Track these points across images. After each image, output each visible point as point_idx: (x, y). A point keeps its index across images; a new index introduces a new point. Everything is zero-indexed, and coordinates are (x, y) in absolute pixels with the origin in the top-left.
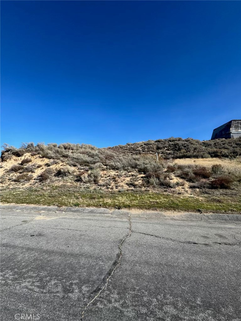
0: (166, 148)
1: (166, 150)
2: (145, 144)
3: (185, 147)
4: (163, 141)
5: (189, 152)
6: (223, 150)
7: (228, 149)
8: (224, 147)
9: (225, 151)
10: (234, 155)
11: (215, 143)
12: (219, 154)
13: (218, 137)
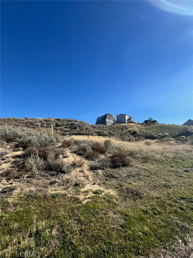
0: (64, 126)
1: (64, 128)
2: (45, 121)
3: (79, 126)
4: (62, 120)
5: (82, 130)
6: (104, 131)
7: (106, 131)
8: (104, 129)
9: (105, 132)
10: (110, 135)
11: (99, 127)
12: (102, 134)
13: (99, 124)
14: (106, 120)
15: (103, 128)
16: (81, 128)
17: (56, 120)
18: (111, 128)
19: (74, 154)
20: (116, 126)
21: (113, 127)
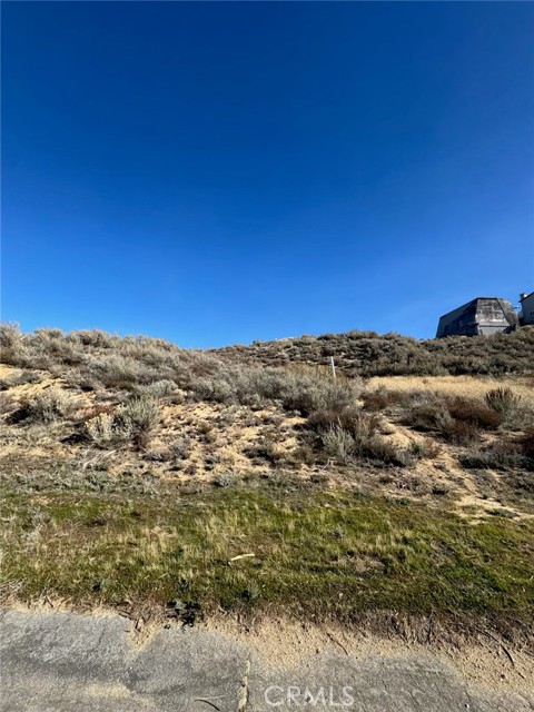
1: (343, 358)
2: (295, 344)
3: (386, 351)
5: (398, 362)
6: (474, 359)
7: (482, 356)
8: (472, 353)
9: (478, 362)
10: (499, 369)
11: (449, 346)
12: (467, 368)
13: (450, 334)
14: (474, 319)
15: (468, 347)
16: (393, 355)
17: (320, 339)
18: (501, 344)
19: (404, 428)
20: (523, 335)
21: (510, 340)
